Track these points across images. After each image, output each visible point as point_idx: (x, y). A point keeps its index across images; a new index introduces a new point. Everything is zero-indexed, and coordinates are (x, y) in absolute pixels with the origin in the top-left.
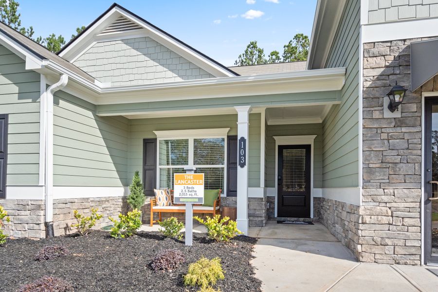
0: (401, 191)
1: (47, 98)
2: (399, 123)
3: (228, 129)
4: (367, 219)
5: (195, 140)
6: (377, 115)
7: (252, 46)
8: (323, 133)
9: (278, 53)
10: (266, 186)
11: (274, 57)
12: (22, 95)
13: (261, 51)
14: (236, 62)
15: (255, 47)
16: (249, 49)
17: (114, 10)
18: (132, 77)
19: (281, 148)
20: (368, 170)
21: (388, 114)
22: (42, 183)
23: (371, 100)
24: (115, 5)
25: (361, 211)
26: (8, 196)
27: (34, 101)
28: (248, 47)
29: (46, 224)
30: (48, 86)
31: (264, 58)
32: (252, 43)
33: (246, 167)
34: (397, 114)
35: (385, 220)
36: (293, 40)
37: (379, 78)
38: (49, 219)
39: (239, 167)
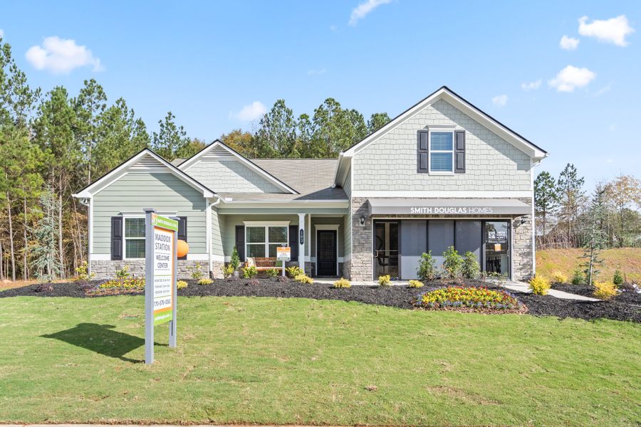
0: (365, 254)
1: (209, 209)
2: (365, 228)
3: (289, 222)
4: (354, 265)
5: (270, 228)
6: (357, 225)
7: (279, 105)
8: (343, 224)
9: (308, 117)
10: (312, 256)
11: (304, 121)
12: (194, 207)
13: (289, 112)
14: (262, 121)
15: (282, 107)
16: (277, 109)
17: (216, 143)
18: (227, 186)
19: (319, 232)
20: (354, 246)
21: (361, 225)
22: (207, 252)
23: (355, 219)
24: (217, 140)
25: (352, 262)
26: (188, 259)
27: (202, 211)
28: (275, 105)
29: (210, 272)
30: (210, 204)
31: (293, 120)
32: (280, 102)
33: (304, 245)
34: (364, 225)
35: (360, 265)
36: (324, 104)
37: (358, 211)
38: (211, 270)
39: (300, 244)
